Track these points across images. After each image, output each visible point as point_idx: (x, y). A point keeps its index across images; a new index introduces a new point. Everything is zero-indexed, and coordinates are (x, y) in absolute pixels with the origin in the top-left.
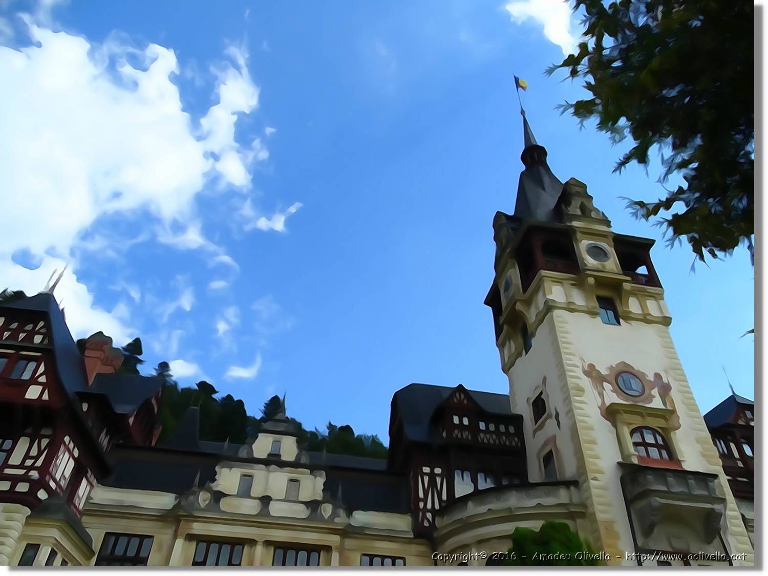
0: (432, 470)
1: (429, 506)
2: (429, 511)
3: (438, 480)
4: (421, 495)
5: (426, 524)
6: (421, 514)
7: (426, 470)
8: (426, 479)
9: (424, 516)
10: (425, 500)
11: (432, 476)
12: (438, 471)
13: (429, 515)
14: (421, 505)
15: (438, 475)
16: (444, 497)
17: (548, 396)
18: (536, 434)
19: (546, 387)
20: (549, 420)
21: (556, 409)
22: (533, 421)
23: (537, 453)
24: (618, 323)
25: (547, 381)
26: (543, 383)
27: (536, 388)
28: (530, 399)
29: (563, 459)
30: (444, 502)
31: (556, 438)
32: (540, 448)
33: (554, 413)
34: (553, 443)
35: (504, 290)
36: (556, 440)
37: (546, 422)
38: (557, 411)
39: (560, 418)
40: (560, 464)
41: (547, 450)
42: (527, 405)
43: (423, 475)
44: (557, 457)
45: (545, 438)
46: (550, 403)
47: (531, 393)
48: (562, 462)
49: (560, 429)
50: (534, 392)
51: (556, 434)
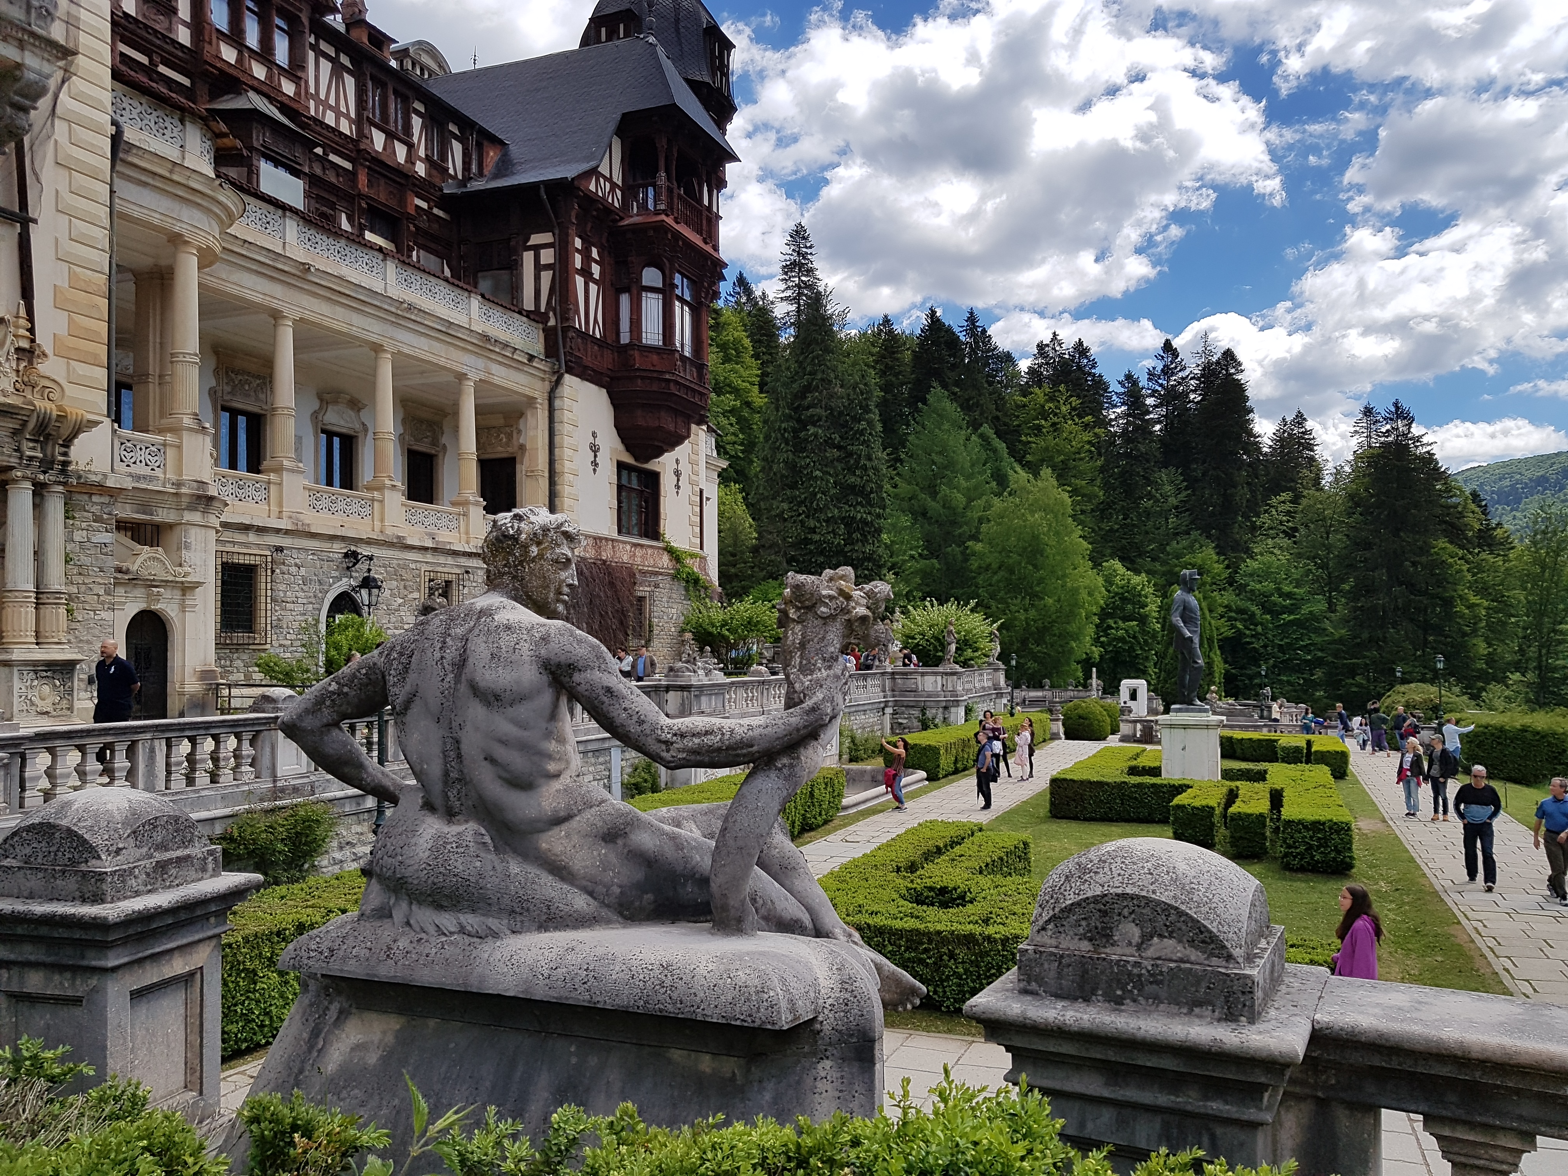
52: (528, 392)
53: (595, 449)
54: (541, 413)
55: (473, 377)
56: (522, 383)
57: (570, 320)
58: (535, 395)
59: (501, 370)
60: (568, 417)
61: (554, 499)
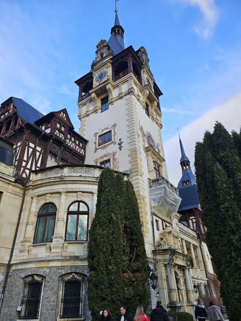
0: (35, 147)
1: (29, 167)
2: (28, 169)
3: (38, 154)
4: (25, 158)
5: (24, 176)
6: (22, 169)
7: (32, 145)
8: (31, 150)
9: (24, 171)
10: (27, 162)
11: (34, 150)
12: (39, 149)
13: (27, 171)
14: (24, 164)
15: (38, 151)
16: (39, 165)
17: (115, 133)
18: (98, 151)
19: (115, 128)
20: (112, 145)
21: (120, 140)
22: (97, 144)
23: (95, 160)
24: (149, 117)
25: (116, 126)
26: (112, 127)
27: (105, 129)
28: (98, 133)
29: (118, 165)
30: (38, 167)
31: (116, 154)
32: (98, 158)
33: (118, 142)
34: (112, 156)
35: (97, 78)
36: (115, 155)
37: (109, 146)
38: (121, 141)
39: (121, 145)
40: (115, 166)
41: (105, 159)
42: (94, 136)
43: (29, 147)
44: (113, 163)
45: (106, 153)
46: (116, 138)
47: (99, 131)
48: (117, 166)
49: (121, 150)
50: (103, 131)
51: (116, 152)
53: (208, 256)
54: (199, 249)
55: (192, 243)
56: (196, 244)
57: (201, 231)
58: (198, 246)
59: (194, 241)
60: (204, 250)
61: (205, 266)
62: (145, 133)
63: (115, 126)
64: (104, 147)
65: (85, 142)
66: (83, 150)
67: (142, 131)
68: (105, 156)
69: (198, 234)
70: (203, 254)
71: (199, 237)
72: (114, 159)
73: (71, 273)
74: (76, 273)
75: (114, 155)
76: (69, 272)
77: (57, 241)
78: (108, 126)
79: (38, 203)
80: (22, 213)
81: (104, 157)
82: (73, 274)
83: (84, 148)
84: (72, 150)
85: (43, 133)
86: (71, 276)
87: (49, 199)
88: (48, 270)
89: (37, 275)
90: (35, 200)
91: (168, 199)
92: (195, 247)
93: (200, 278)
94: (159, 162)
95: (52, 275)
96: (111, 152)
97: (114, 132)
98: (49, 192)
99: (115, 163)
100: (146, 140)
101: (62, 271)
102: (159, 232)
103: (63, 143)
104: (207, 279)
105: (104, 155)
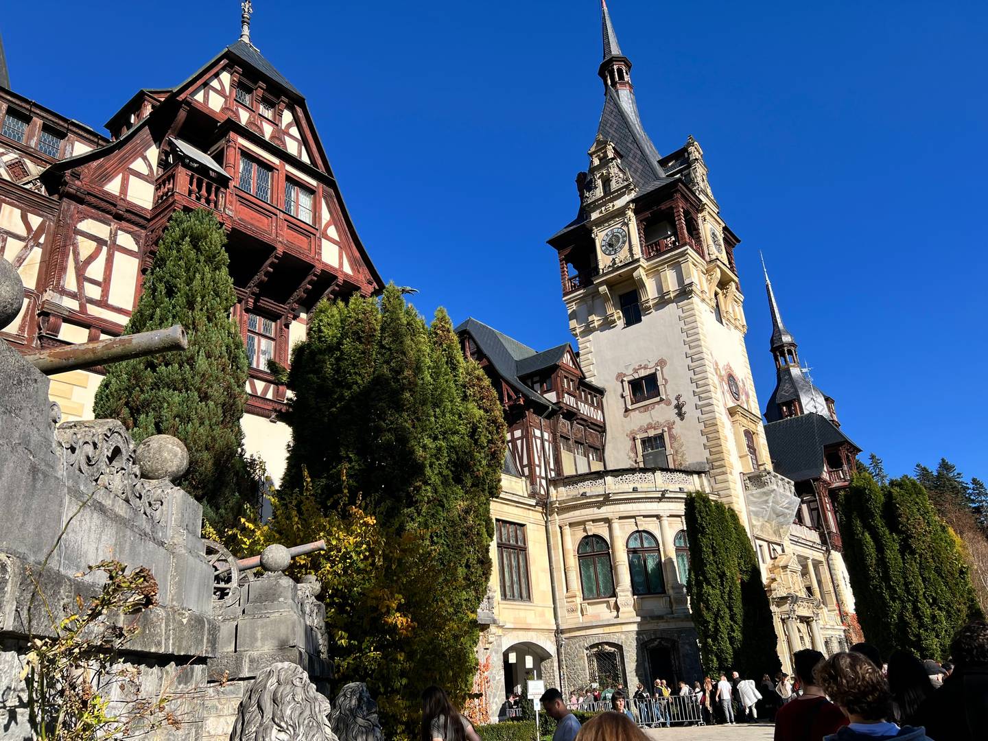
0: (542, 435)
1: (543, 475)
2: (543, 478)
3: (547, 445)
6: (538, 479)
7: (538, 433)
8: (539, 442)
9: (541, 484)
10: (539, 466)
11: (543, 442)
13: (544, 482)
15: (546, 440)
16: (552, 467)
17: (666, 381)
18: (632, 414)
19: (664, 370)
20: (662, 405)
21: (678, 398)
22: (628, 399)
23: (629, 432)
24: (721, 323)
25: (665, 364)
26: (657, 365)
27: (641, 367)
28: (625, 375)
29: (683, 448)
30: (552, 470)
31: (674, 426)
32: (636, 429)
33: (674, 402)
34: (666, 429)
35: (604, 243)
36: (673, 428)
37: (656, 406)
38: (681, 400)
39: (684, 409)
40: (677, 452)
41: (652, 433)
42: (617, 379)
43: (536, 437)
44: (671, 444)
45: (651, 421)
46: (668, 390)
47: (627, 369)
48: (680, 450)
49: (682, 419)
50: (636, 371)
51: (674, 423)
52: (820, 559)
53: (844, 578)
54: (826, 567)
55: (811, 558)
56: (819, 556)
57: (830, 529)
58: (823, 560)
59: (815, 553)
60: (836, 567)
61: (840, 603)
62: (723, 373)
63: (662, 363)
64: (646, 408)
65: (600, 392)
66: (599, 412)
67: (718, 372)
68: (650, 426)
69: (822, 536)
70: (834, 577)
71: (824, 542)
72: (671, 436)
73: (655, 640)
74: (662, 639)
75: (670, 429)
76: (653, 637)
77: (625, 596)
78: (647, 363)
79: (573, 535)
80: (553, 552)
81: (648, 428)
82: (658, 640)
83: (600, 406)
84: (585, 421)
85: (550, 407)
86: (656, 643)
87: (593, 529)
88: (623, 637)
89: (607, 643)
90: (567, 530)
91: (778, 507)
92: (817, 564)
93: (830, 627)
94: (752, 427)
95: (631, 642)
96: (662, 421)
97: (663, 379)
98: (590, 519)
99: (675, 445)
100: (726, 387)
101: (643, 637)
102: (765, 566)
103: (575, 414)
104: (843, 628)
105: (648, 425)
